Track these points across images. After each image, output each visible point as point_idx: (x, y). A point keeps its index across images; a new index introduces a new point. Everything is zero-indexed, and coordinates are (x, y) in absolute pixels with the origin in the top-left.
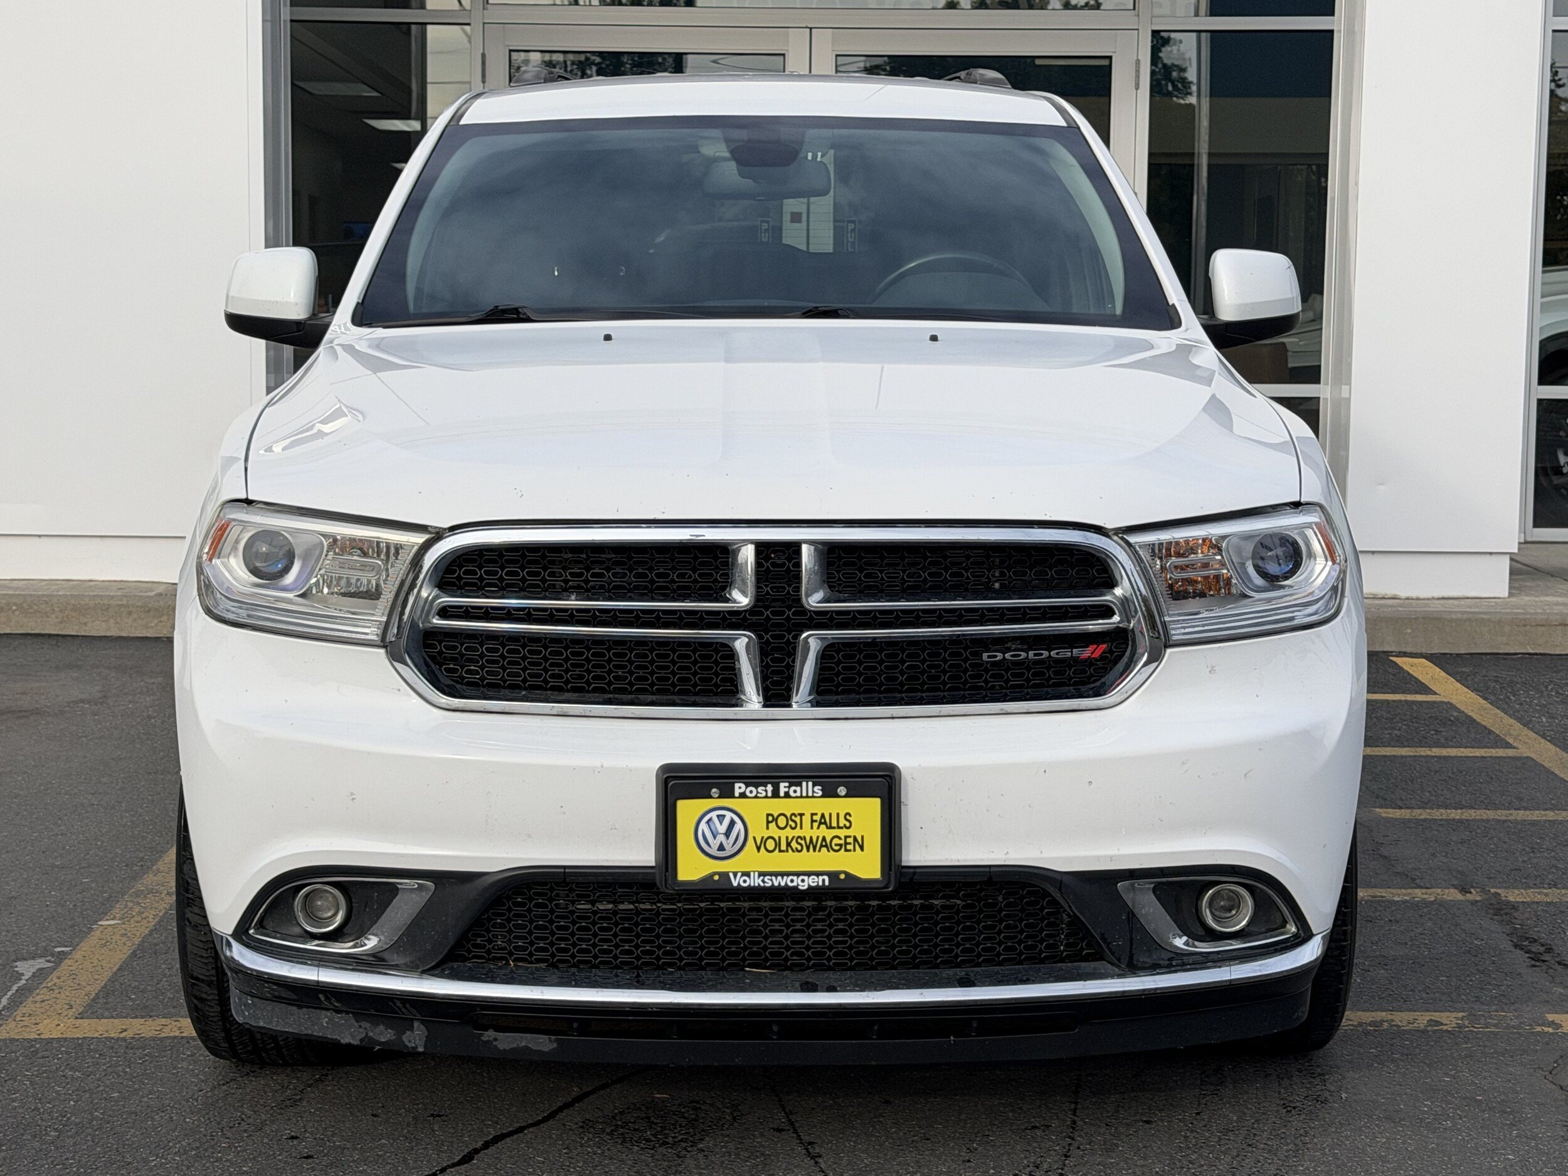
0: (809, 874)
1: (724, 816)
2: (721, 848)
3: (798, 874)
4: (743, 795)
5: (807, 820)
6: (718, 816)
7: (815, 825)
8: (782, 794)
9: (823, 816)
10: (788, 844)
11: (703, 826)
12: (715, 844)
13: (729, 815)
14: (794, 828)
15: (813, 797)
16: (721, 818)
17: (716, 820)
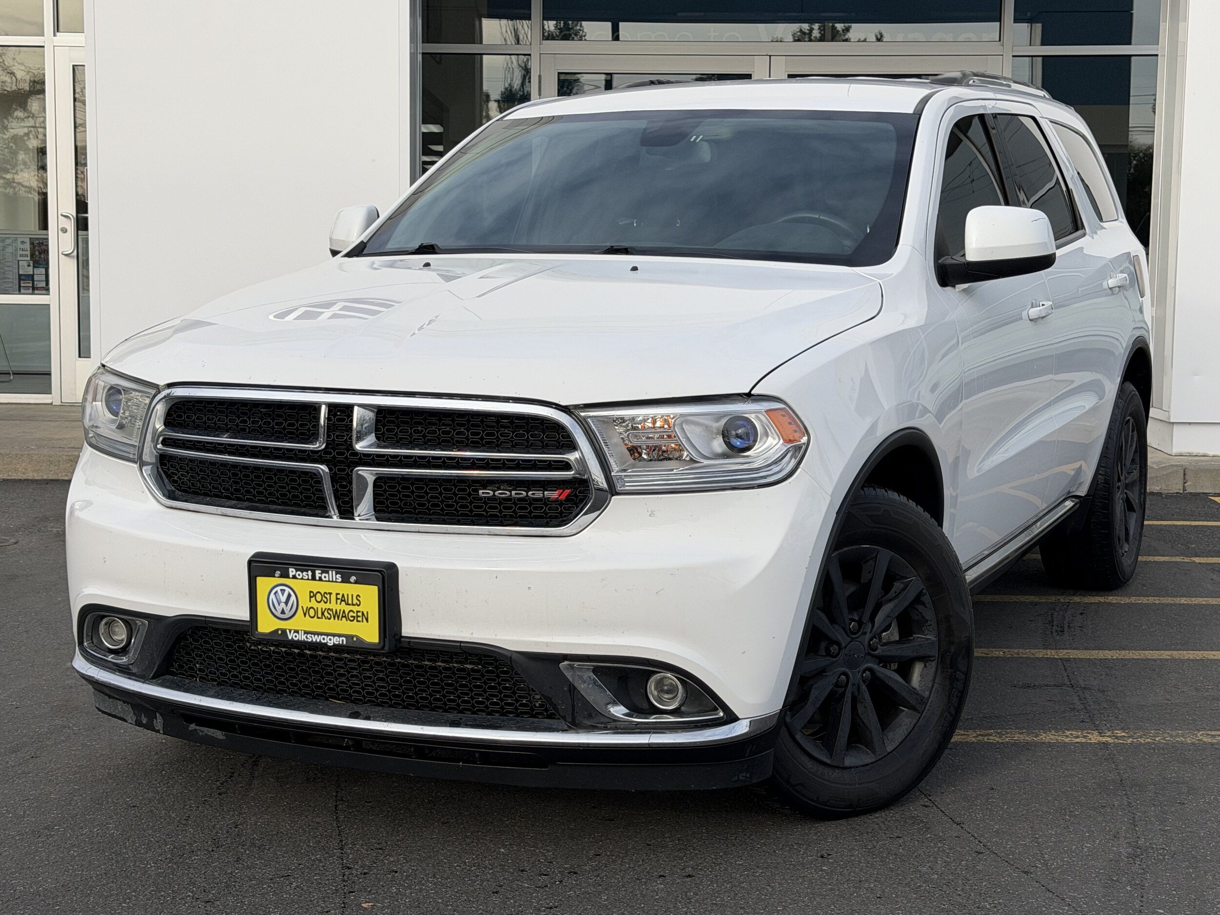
0: (334, 635)
1: (284, 590)
2: (283, 612)
3: (327, 635)
4: (294, 577)
5: (333, 597)
6: (281, 590)
7: (339, 601)
8: (317, 578)
9: (343, 596)
10: (323, 613)
11: (272, 596)
12: (279, 609)
13: (287, 590)
14: (326, 603)
15: (336, 582)
16: (283, 591)
17: (279, 592)
